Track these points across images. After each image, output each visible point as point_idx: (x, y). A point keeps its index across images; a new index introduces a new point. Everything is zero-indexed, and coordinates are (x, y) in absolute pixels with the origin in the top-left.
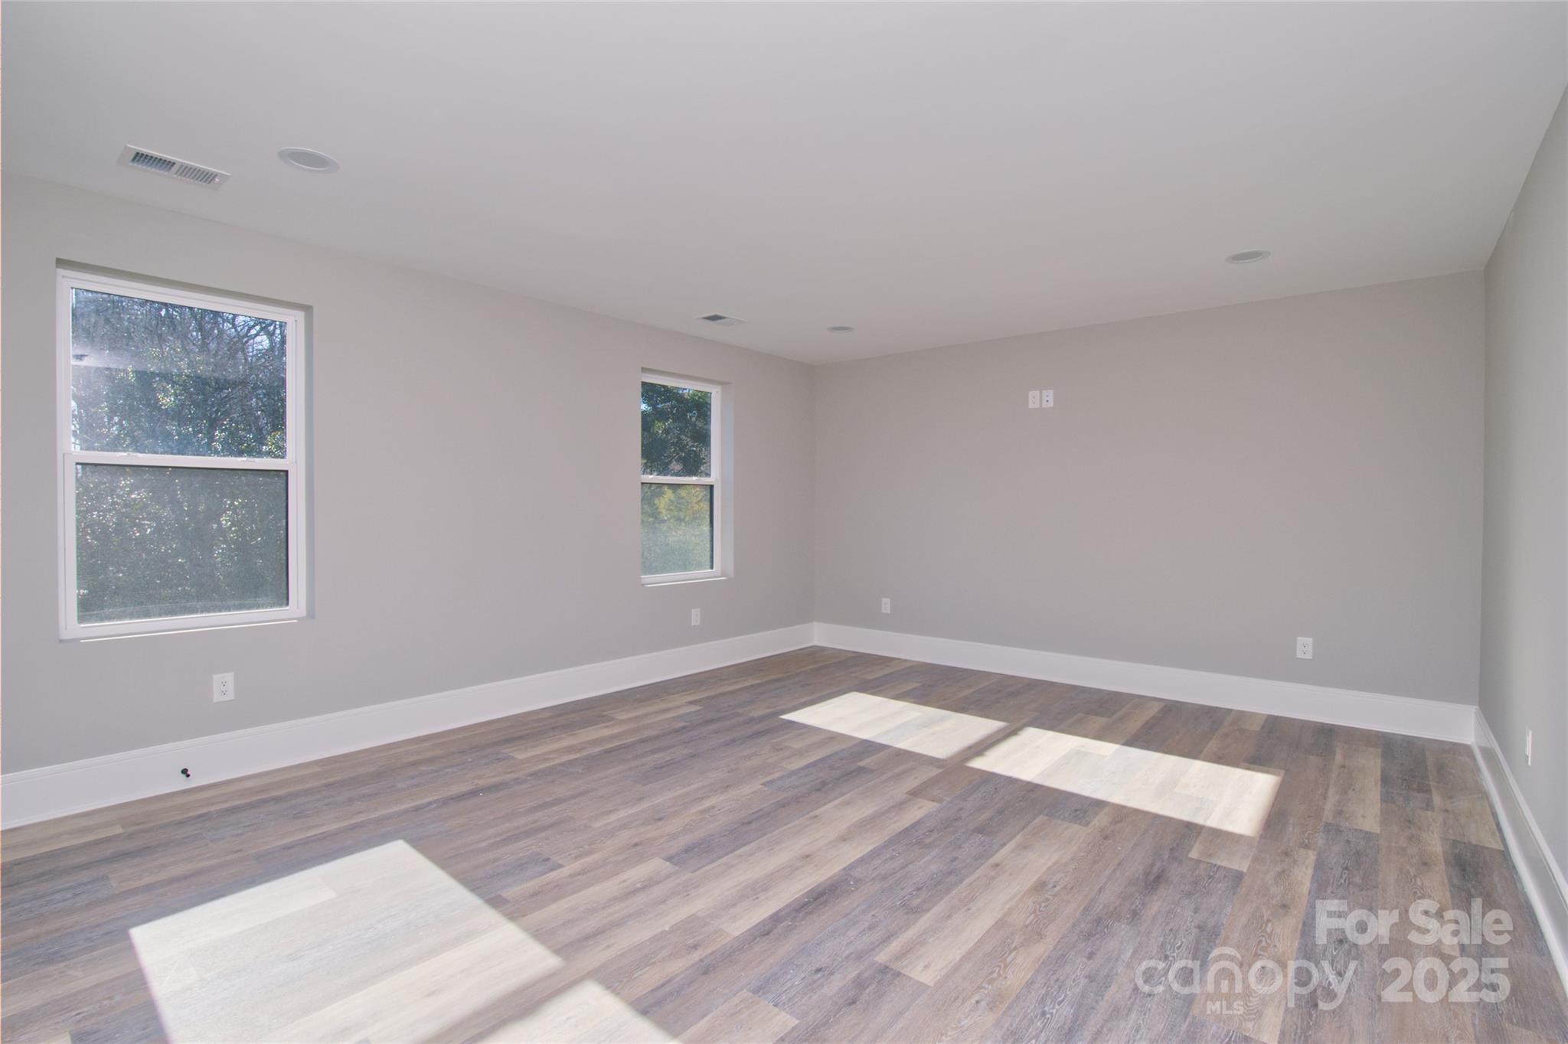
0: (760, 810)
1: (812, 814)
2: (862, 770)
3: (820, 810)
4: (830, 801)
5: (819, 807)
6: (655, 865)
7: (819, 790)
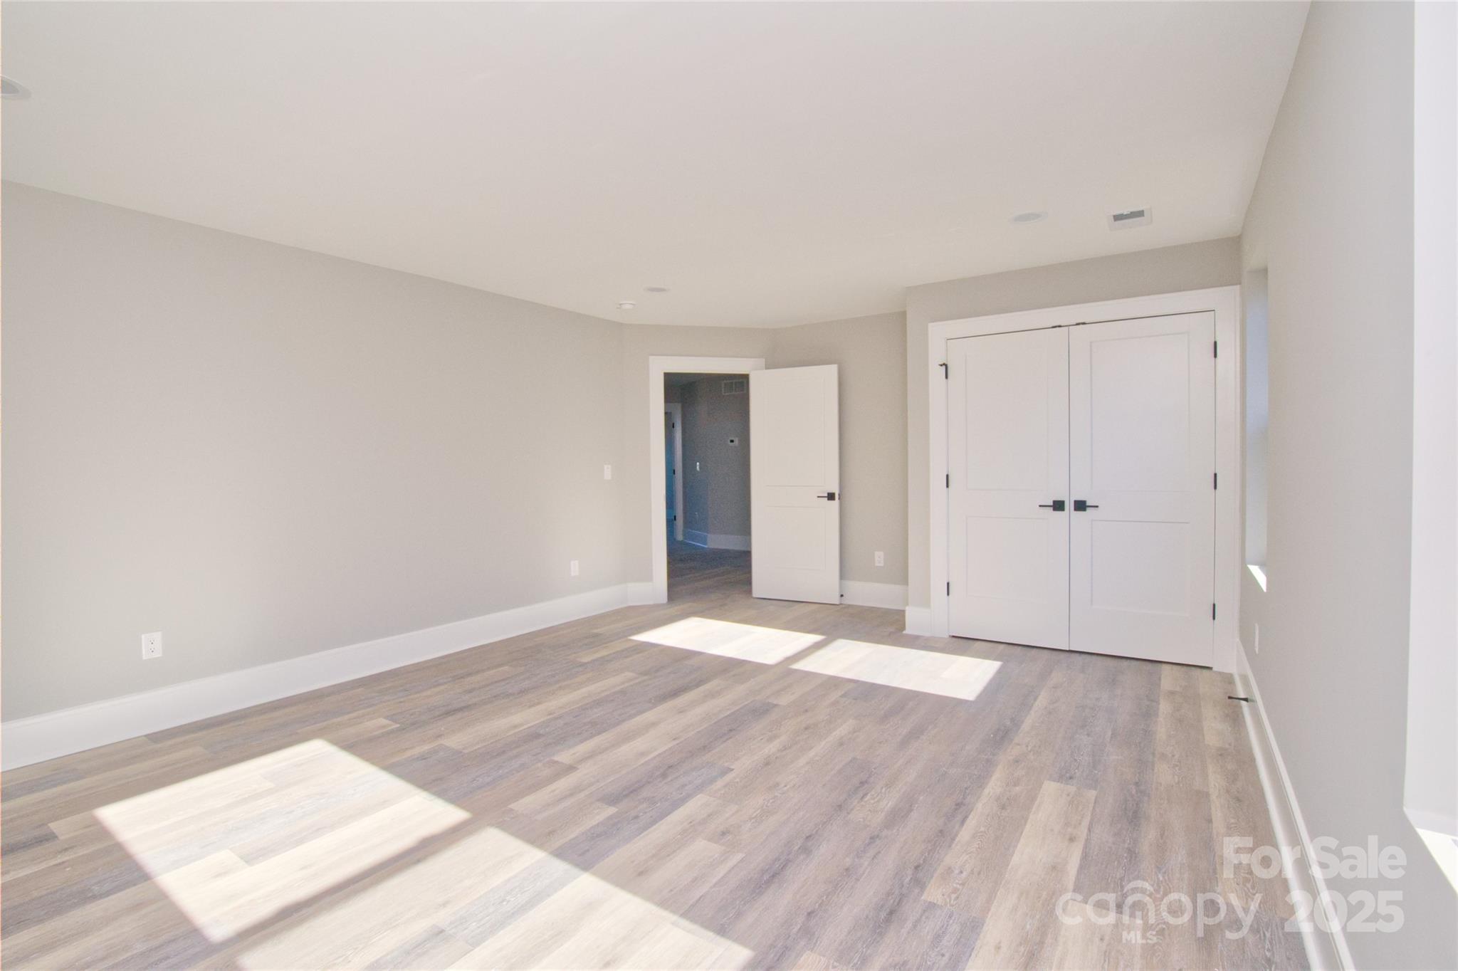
0: (725, 742)
1: (677, 742)
2: (612, 800)
3: (670, 745)
4: (660, 754)
5: (670, 749)
6: (784, 700)
7: (670, 767)
